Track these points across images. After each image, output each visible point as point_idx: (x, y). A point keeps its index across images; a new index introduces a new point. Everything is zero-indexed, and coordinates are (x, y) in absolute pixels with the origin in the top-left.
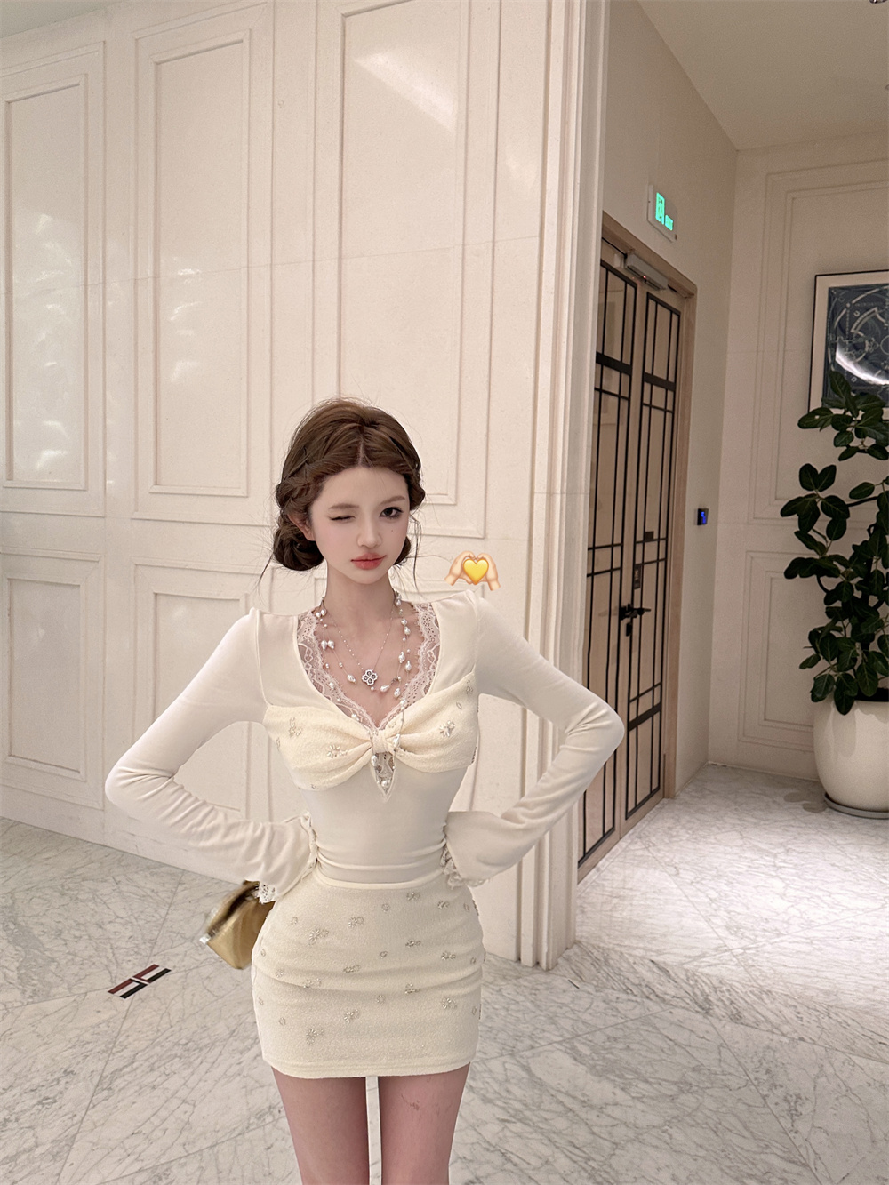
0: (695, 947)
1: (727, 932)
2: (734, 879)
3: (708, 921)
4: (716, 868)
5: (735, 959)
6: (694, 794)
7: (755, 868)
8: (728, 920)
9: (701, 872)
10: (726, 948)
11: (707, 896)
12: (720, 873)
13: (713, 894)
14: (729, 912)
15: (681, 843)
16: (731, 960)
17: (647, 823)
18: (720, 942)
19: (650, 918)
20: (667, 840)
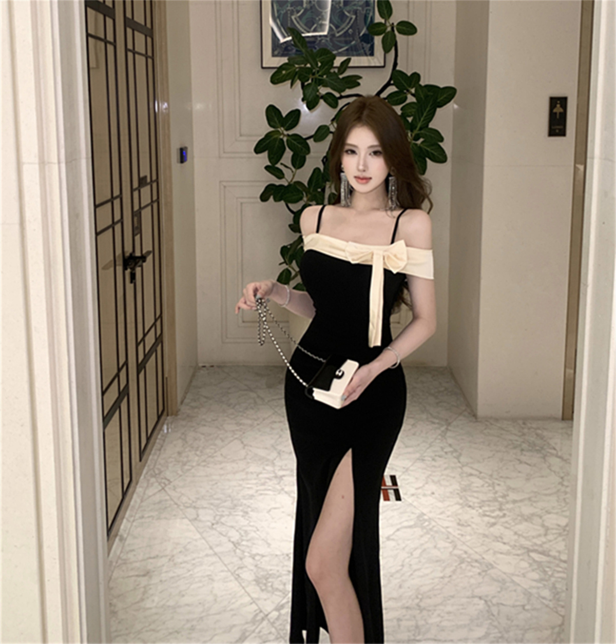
0: (234, 626)
1: (258, 588)
2: (249, 507)
3: (238, 578)
4: (230, 496)
5: (273, 630)
6: (193, 404)
7: (263, 484)
8: (255, 570)
9: (217, 506)
10: (262, 615)
11: (229, 541)
12: (235, 502)
13: (235, 536)
14: (253, 557)
15: (193, 471)
16: (270, 633)
17: (158, 452)
18: (254, 607)
19: (183, 596)
20: (180, 472)
